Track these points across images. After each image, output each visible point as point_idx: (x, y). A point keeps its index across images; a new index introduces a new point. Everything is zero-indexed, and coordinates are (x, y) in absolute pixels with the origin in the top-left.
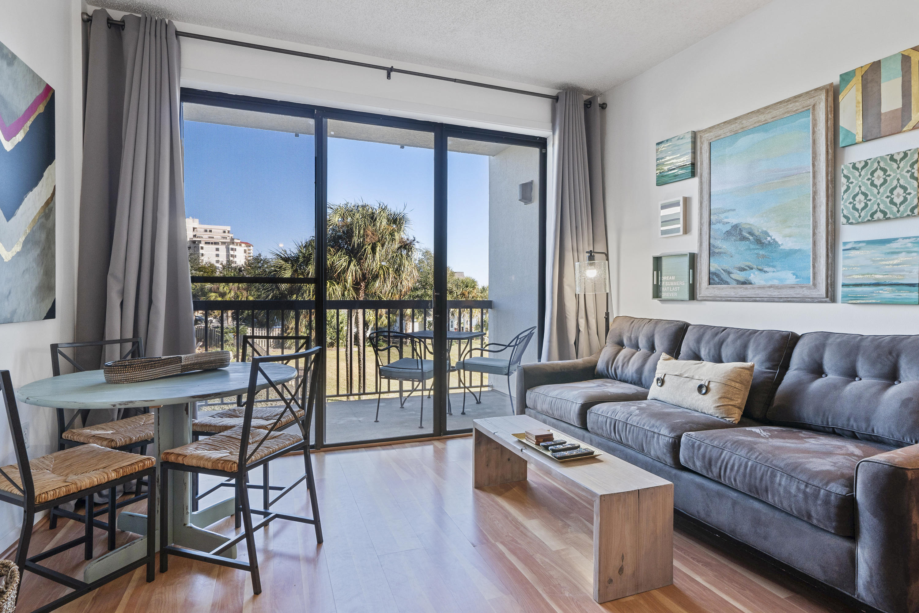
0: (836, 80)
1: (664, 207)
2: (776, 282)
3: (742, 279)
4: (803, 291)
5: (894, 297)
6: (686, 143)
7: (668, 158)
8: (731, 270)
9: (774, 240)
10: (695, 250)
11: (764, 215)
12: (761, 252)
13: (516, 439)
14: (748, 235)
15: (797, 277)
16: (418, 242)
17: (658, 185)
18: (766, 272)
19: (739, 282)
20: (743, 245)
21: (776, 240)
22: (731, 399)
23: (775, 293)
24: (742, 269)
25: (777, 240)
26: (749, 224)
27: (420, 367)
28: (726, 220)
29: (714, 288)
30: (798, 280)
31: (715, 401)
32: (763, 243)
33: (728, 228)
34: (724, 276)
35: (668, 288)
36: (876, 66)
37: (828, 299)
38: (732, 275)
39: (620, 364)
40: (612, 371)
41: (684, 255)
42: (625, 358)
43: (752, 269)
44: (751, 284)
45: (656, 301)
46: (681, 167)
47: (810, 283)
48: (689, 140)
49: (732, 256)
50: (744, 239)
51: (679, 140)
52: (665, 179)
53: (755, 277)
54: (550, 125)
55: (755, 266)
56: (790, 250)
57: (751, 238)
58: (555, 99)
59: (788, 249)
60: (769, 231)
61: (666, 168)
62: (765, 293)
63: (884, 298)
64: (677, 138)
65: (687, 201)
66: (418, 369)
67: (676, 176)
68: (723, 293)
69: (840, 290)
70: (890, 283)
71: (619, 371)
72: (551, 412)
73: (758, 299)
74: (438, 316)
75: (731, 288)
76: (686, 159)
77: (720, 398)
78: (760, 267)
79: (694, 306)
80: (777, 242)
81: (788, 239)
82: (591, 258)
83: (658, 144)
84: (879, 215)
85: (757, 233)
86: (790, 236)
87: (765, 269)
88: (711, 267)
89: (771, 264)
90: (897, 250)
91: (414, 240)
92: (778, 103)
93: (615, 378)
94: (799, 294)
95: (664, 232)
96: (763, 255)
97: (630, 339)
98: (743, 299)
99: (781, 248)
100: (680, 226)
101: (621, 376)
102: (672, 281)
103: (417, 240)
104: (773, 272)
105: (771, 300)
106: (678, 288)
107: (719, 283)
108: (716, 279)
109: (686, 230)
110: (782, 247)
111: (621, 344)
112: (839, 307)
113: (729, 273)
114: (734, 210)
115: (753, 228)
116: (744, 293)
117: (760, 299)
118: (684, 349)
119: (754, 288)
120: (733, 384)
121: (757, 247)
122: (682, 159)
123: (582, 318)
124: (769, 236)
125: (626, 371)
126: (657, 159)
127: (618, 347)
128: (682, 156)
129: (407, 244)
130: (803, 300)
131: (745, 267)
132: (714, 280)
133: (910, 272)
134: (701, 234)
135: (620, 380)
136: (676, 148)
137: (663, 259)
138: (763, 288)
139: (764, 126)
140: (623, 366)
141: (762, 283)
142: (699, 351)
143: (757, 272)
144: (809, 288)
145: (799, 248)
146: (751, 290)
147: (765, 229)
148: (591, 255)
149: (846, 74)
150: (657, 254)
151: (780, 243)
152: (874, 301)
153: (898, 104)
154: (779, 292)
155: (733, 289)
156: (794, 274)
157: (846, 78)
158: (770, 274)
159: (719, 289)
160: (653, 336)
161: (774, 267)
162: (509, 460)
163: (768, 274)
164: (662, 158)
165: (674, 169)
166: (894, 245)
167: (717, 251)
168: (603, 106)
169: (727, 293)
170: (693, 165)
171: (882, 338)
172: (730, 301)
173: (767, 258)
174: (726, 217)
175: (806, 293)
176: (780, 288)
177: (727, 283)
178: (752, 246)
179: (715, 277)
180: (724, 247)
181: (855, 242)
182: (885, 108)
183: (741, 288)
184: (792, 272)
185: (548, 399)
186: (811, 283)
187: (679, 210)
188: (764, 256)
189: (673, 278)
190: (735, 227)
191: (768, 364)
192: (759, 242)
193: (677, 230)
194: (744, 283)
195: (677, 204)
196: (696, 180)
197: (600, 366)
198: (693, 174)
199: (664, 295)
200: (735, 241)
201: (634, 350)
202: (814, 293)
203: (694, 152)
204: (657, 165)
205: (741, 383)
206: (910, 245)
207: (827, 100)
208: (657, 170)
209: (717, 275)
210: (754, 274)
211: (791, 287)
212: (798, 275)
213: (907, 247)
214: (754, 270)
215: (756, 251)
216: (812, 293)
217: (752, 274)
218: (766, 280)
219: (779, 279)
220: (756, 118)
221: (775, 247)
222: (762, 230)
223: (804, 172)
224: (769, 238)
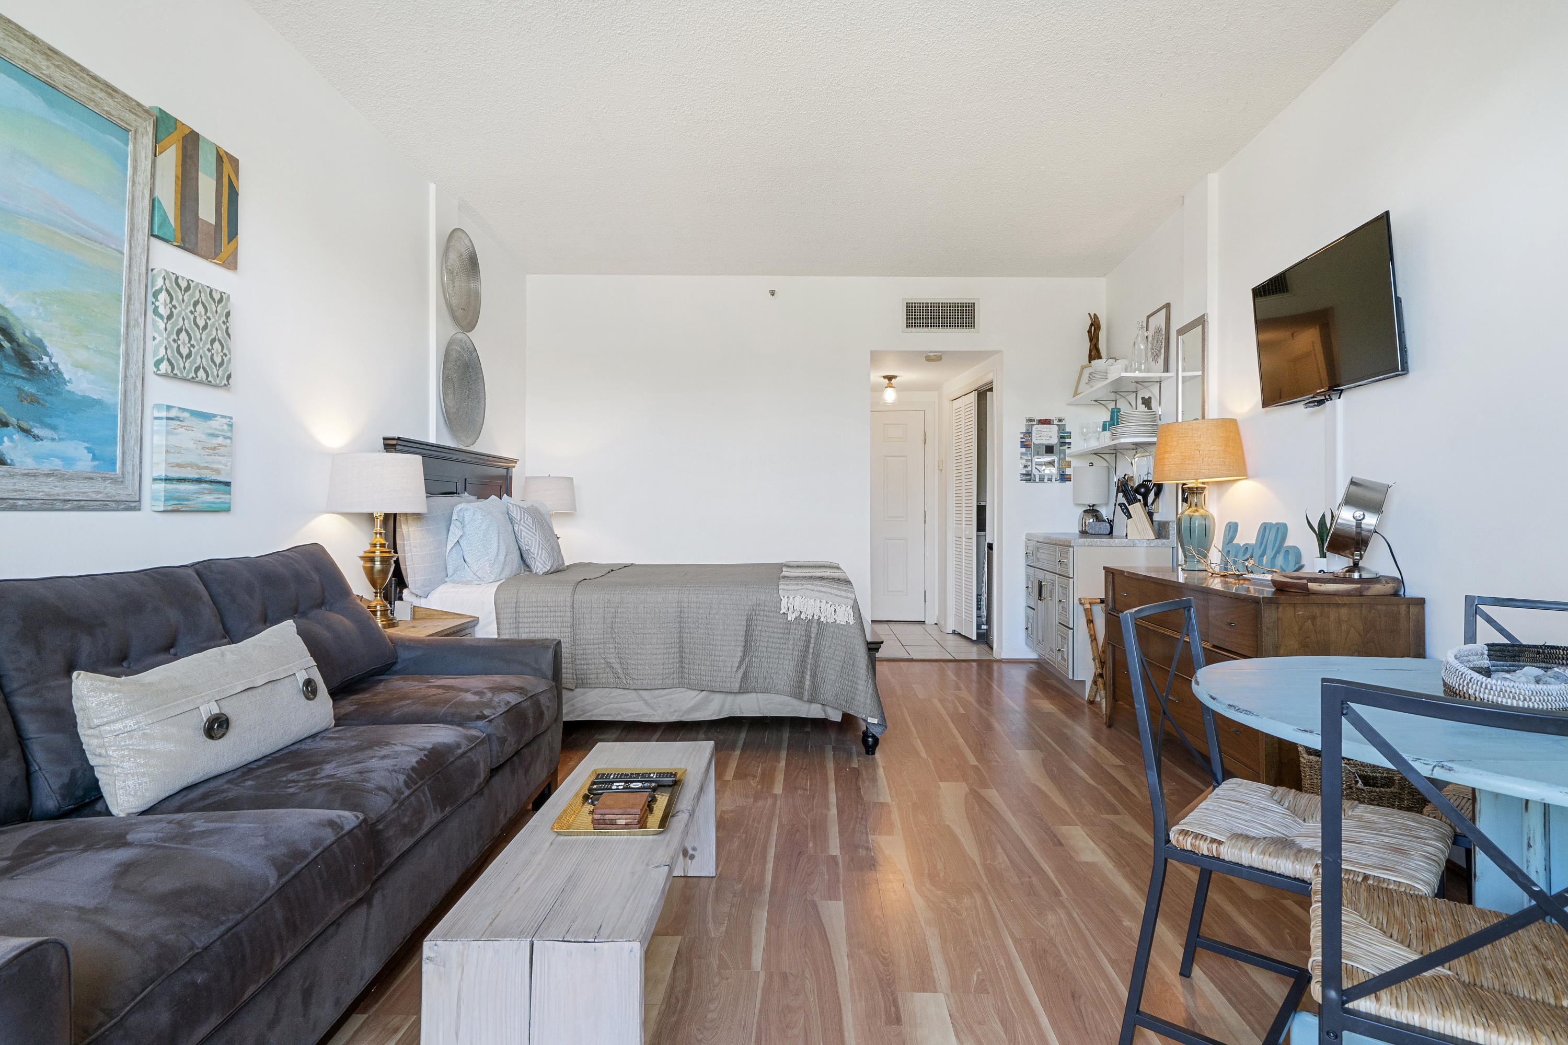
2: (57, 464)
4: (105, 488)
5: (212, 500)
9: (56, 365)
12: (29, 388)
15: (95, 458)
18: (37, 438)
21: (59, 367)
25: (62, 367)
30: (96, 463)
32: (32, 367)
36: (193, 137)
37: (138, 504)
47: (115, 470)
55: (13, 420)
56: (84, 397)
59: (80, 393)
60: (46, 342)
62: (36, 489)
63: (206, 502)
70: (210, 479)
73: (20, 503)
78: (24, 425)
80: (60, 373)
81: (80, 372)
84: (201, 373)
85: (22, 339)
86: (85, 368)
87: (36, 431)
89: (48, 420)
90: (217, 432)
92: (77, 64)
94: (99, 493)
96: (32, 395)
99: (67, 388)
104: (53, 439)
105: (49, 505)
110: (69, 387)
112: (143, 518)
117: (25, 503)
119: (12, 476)
121: (20, 372)
124: (47, 354)
130: (103, 505)
138: (35, 475)
141: (30, 464)
143: (18, 436)
144: (115, 481)
145: (100, 397)
147: (38, 335)
149: (164, 113)
151: (67, 377)
152: (195, 507)
153: (212, 219)
154: (64, 488)
156: (89, 450)
157: (166, 120)
158: (46, 445)
161: (54, 428)
163: (41, 442)
166: (214, 424)
173: (39, 403)
175: (111, 491)
176: (68, 479)
178: (9, 368)
181: (180, 408)
182: (204, 213)
184: (86, 445)
186: (118, 472)
188: (33, 400)
192: (23, 360)
202: (121, 492)
206: (225, 427)
210: (11, 439)
211: (86, 478)
212: (96, 452)
213: (223, 430)
214: (11, 428)
215: (18, 382)
216: (119, 492)
217: (6, 439)
218: (37, 458)
219: (63, 459)
220: (28, 50)
221: (57, 384)
222: (32, 333)
223: (113, 246)
224: (46, 360)
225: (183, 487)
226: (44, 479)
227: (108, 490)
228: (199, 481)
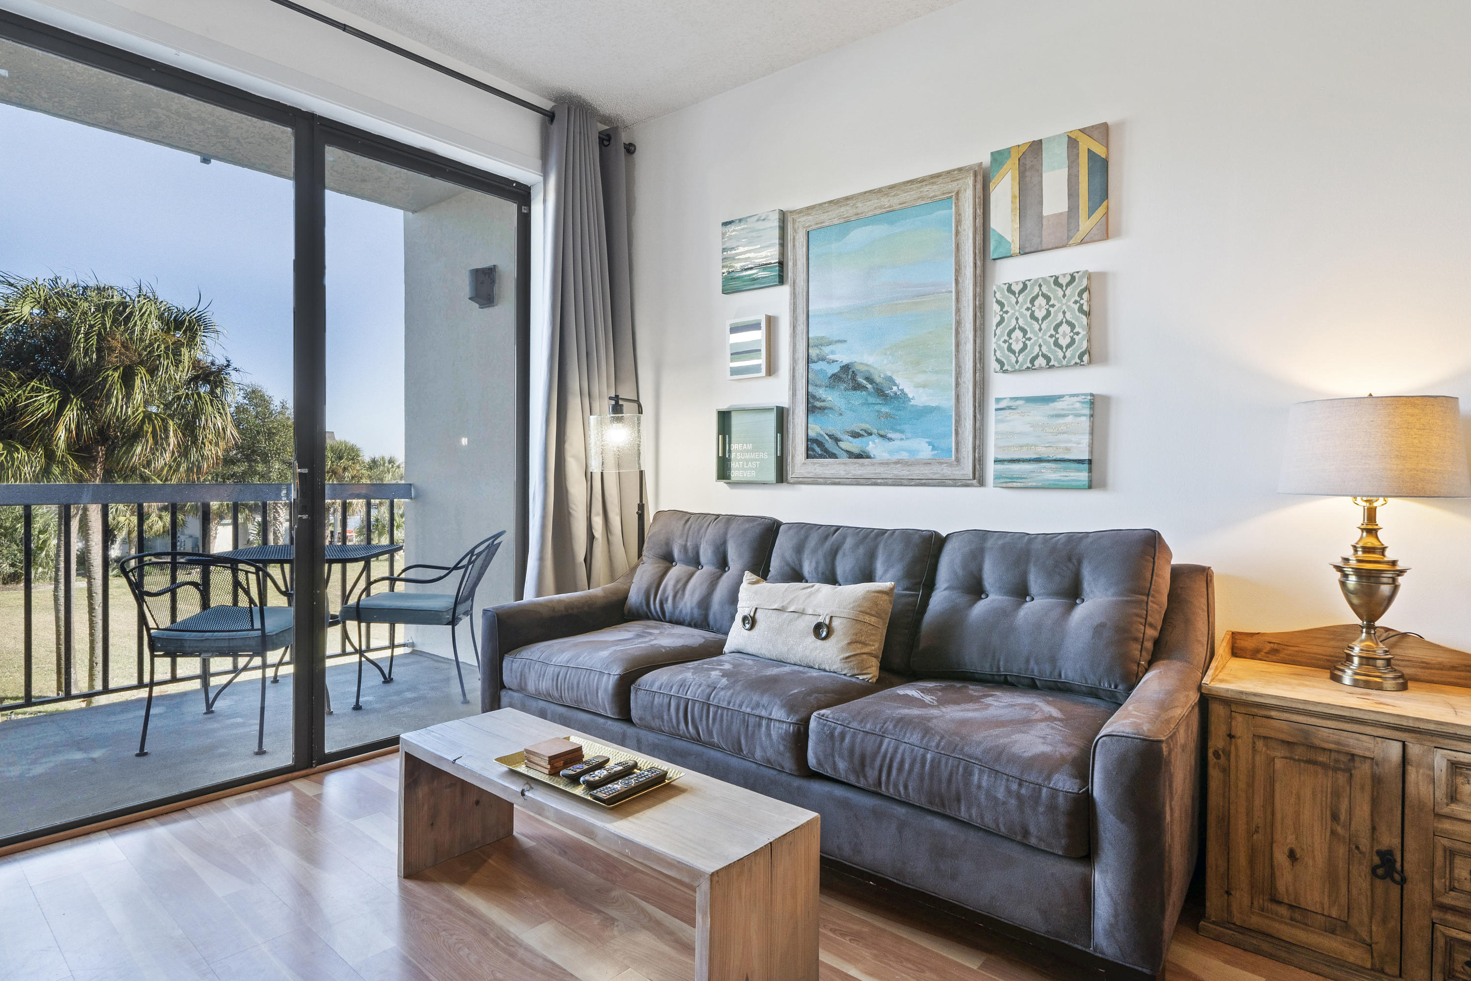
0: (986, 160)
1: (734, 329)
2: (904, 456)
3: (856, 450)
4: (942, 470)
5: (1058, 478)
6: (771, 228)
7: (741, 249)
8: (839, 435)
9: (902, 390)
10: (785, 402)
11: (888, 353)
12: (885, 409)
13: (504, 768)
14: (865, 382)
15: (934, 448)
16: (236, 370)
17: (725, 291)
18: (890, 439)
19: (851, 455)
20: (857, 397)
22: (865, 644)
23: (904, 472)
24: (855, 435)
25: (906, 391)
26: (867, 365)
27: (257, 624)
28: (831, 357)
29: (814, 464)
30: (935, 452)
31: (843, 650)
32: (886, 396)
33: (835, 369)
34: (830, 445)
35: (741, 463)
36: (1036, 147)
37: (975, 482)
38: (840, 444)
39: (670, 593)
40: (655, 606)
41: (768, 410)
42: (677, 582)
43: (870, 434)
44: (868, 457)
45: (722, 484)
46: (764, 266)
47: (951, 457)
48: (775, 223)
49: (841, 414)
50: (858, 387)
51: (760, 222)
52: (734, 284)
53: (873, 446)
54: (538, 162)
55: (875, 431)
56: (925, 407)
57: (869, 386)
58: (549, 116)
59: (921, 405)
60: (894, 377)
61: (738, 266)
62: (889, 472)
63: (1048, 480)
64: (756, 218)
65: (771, 322)
66: (253, 629)
67: (754, 279)
68: (827, 472)
69: (991, 469)
70: (1054, 458)
71: (669, 606)
72: (556, 694)
73: (879, 481)
74: (305, 517)
75: (839, 464)
76: (771, 255)
77: (849, 644)
78: (882, 433)
79: (783, 493)
80: (905, 394)
81: (921, 390)
82: (617, 408)
83: (725, 224)
84: (1041, 361)
85: (878, 380)
86: (924, 386)
87: (889, 435)
88: (809, 430)
89: (898, 428)
90: (1062, 412)
91: (228, 366)
92: (908, 182)
93: (662, 617)
94: (936, 474)
95: (735, 371)
96: (887, 413)
97: (685, 548)
98: (857, 481)
99: (911, 403)
100: (761, 361)
101: (673, 613)
102: (747, 451)
103: (233, 365)
104: (902, 439)
105: (898, 482)
106: (758, 463)
107: (821, 457)
108: (818, 450)
109: (771, 369)
110: (913, 402)
111: (668, 559)
112: (990, 492)
113: (837, 440)
114: (845, 341)
115: (872, 371)
116: (859, 472)
117: (882, 481)
118: (775, 563)
119: (873, 465)
120: (867, 618)
121: (878, 401)
122: (764, 254)
123: (598, 514)
124: (895, 385)
125: (681, 605)
126: (724, 250)
127: (663, 565)
128: (763, 248)
129: (212, 373)
130: (942, 483)
131: (861, 432)
132: (814, 450)
133: (1079, 443)
134: (793, 377)
135: (670, 622)
136: (754, 234)
137: (733, 414)
138: (887, 464)
139: (889, 215)
140: (675, 597)
141: (886, 456)
142: (801, 566)
143: (878, 440)
144: (950, 465)
145: (937, 404)
146: (869, 468)
147: (889, 374)
148: (617, 403)
149: (999, 153)
150: (724, 407)
151: (910, 396)
152: (1034, 484)
153: (1064, 207)
154: (909, 471)
155: (843, 466)
156: (929, 444)
157: (999, 157)
158: (897, 444)
159: (822, 465)
160: (724, 543)
161: (902, 432)
162: (477, 803)
163: (893, 442)
164: (732, 249)
165: (751, 268)
166: (1059, 405)
167: (818, 404)
168: (630, 149)
169: (833, 471)
170: (781, 264)
171: (1055, 537)
172: (839, 484)
173: (891, 417)
174: (833, 352)
175: (947, 471)
176: (911, 465)
177: (833, 456)
178: (871, 400)
179: (815, 447)
180: (830, 398)
181: (1011, 399)
182: (1048, 210)
183: (855, 463)
184: (927, 440)
185: (550, 670)
186: (953, 458)
187: (758, 336)
188: (887, 416)
189: (750, 446)
190: (846, 368)
191: (906, 583)
192: (880, 392)
193: (757, 369)
194: (859, 456)
195: (756, 326)
196: (785, 290)
197: (635, 597)
198: (782, 280)
199: (736, 474)
200: (846, 389)
201: (692, 568)
202: (957, 473)
203: (783, 245)
204: (724, 259)
205: (878, 616)
206: (1078, 405)
207: (975, 186)
208: (723, 267)
209: (820, 444)
210: (874, 442)
211: (925, 464)
212: (935, 445)
213: (1074, 409)
214: (873, 436)
215: (877, 407)
216: (955, 472)
217: (870, 443)
218: (891, 452)
219: (910, 451)
220: (877, 201)
221: (904, 402)
222: (885, 375)
223: (944, 290)
224: (895, 388)
225: (1015, 467)
226: (894, 466)
227: (945, 471)
228: (1039, 460)
